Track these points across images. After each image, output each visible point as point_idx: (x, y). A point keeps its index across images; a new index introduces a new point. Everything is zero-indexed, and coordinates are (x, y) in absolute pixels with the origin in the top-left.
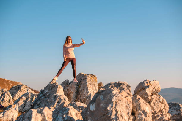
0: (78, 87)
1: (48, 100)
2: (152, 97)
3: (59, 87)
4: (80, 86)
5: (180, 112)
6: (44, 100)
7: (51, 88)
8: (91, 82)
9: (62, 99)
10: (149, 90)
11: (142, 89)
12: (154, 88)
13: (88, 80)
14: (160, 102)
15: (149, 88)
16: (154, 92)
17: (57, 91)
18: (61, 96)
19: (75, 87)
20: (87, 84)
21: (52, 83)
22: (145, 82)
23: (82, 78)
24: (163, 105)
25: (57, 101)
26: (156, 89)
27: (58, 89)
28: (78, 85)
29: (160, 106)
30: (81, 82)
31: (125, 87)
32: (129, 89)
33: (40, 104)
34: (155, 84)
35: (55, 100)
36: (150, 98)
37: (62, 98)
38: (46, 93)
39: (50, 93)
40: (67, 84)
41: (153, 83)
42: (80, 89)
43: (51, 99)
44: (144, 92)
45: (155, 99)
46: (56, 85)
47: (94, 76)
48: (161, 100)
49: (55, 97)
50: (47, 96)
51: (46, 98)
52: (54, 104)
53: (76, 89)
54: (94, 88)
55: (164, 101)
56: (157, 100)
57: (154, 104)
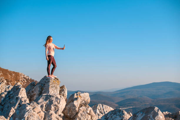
0: (41, 89)
1: (11, 101)
2: (80, 108)
3: (22, 89)
4: (43, 89)
5: (123, 118)
6: (8, 101)
7: (15, 90)
8: (53, 85)
9: (23, 102)
10: (78, 102)
11: (72, 100)
12: (83, 100)
13: (50, 83)
14: (87, 113)
15: (77, 100)
16: (83, 103)
17: (20, 93)
18: (22, 99)
19: (39, 89)
20: (49, 87)
21: (16, 85)
22: (76, 94)
23: (46, 81)
24: (90, 116)
25: (18, 103)
26: (85, 100)
27: (20, 92)
28: (42, 88)
29: (87, 117)
30: (44, 85)
31: (54, 99)
32: (57, 101)
33: (4, 104)
34: (85, 97)
35: (17, 102)
36: (77, 109)
37: (23, 100)
38: (11, 94)
39: (14, 95)
40: (33, 86)
41: (83, 95)
42: (43, 91)
43: (13, 101)
44: (72, 104)
45: (82, 110)
46: (19, 87)
47: (57, 79)
48: (88, 112)
49: (17, 98)
50: (11, 98)
51: (10, 99)
52: (15, 106)
53: (39, 91)
54: (55, 91)
55: (92, 113)
56: (85, 111)
57: (81, 115)
